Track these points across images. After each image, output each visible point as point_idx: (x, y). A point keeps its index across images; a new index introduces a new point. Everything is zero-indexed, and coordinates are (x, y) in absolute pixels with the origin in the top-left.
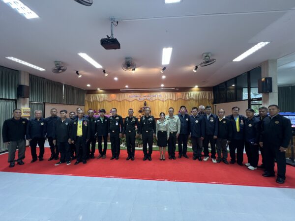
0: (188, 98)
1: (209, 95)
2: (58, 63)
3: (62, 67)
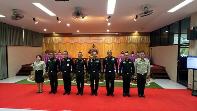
0: (129, 42)
1: (147, 39)
2: (15, 11)
3: (20, 14)
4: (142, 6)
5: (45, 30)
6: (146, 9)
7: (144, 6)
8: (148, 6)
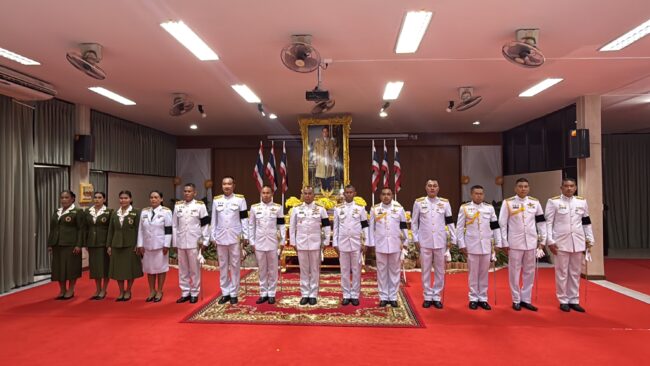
2: (178, 96)
3: (185, 103)
4: (459, 89)
5: (194, 127)
6: (466, 95)
7: (462, 90)
8: (471, 90)
